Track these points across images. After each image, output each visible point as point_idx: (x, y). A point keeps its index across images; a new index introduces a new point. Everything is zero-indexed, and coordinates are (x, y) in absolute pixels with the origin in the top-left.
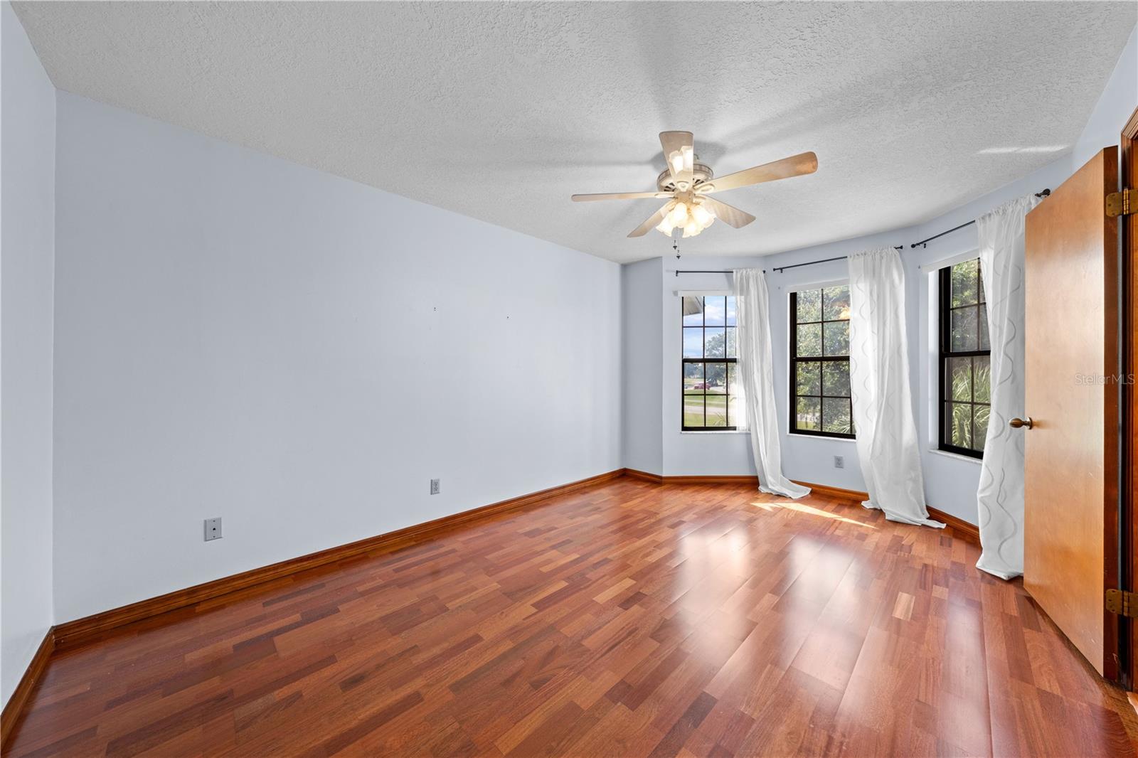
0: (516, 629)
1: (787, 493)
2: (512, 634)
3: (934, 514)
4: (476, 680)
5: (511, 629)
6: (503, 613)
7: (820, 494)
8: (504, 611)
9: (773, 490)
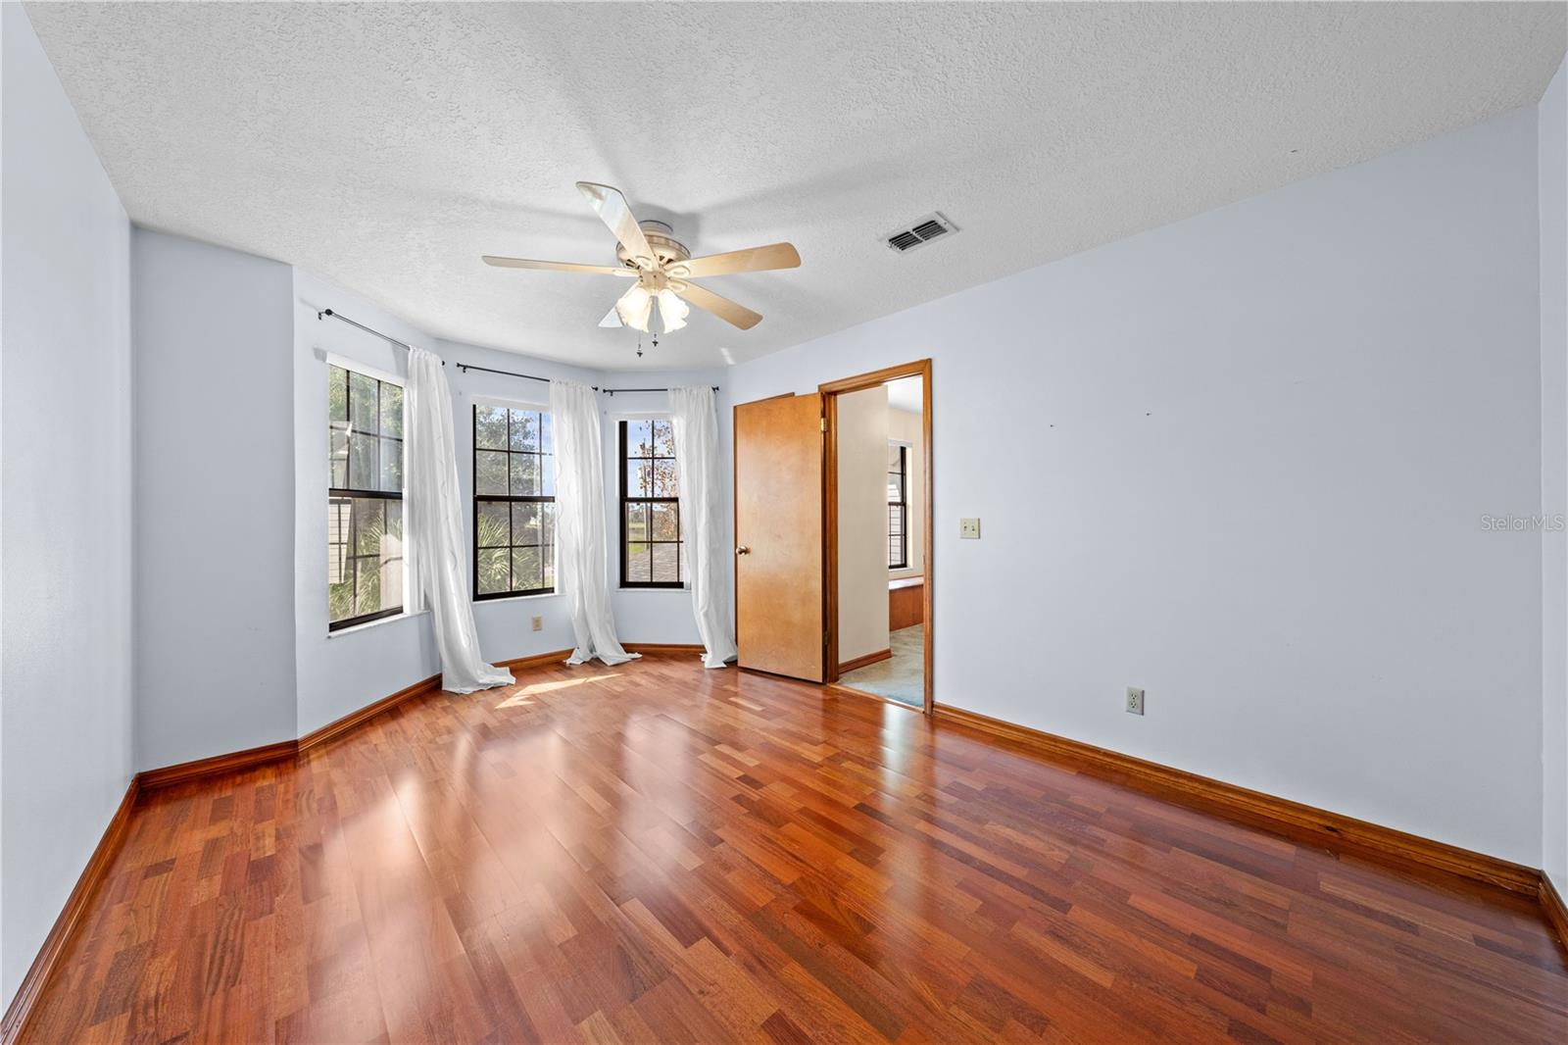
0: (755, 963)
1: (504, 681)
2: (765, 967)
3: (628, 648)
4: (872, 1003)
5: (751, 969)
6: (701, 992)
7: (525, 669)
8: (695, 991)
9: (484, 685)
